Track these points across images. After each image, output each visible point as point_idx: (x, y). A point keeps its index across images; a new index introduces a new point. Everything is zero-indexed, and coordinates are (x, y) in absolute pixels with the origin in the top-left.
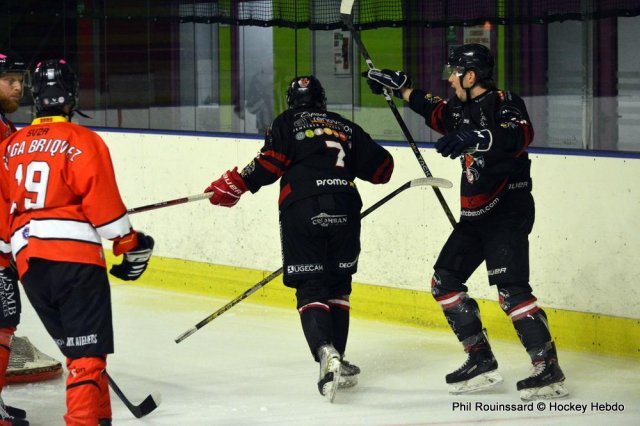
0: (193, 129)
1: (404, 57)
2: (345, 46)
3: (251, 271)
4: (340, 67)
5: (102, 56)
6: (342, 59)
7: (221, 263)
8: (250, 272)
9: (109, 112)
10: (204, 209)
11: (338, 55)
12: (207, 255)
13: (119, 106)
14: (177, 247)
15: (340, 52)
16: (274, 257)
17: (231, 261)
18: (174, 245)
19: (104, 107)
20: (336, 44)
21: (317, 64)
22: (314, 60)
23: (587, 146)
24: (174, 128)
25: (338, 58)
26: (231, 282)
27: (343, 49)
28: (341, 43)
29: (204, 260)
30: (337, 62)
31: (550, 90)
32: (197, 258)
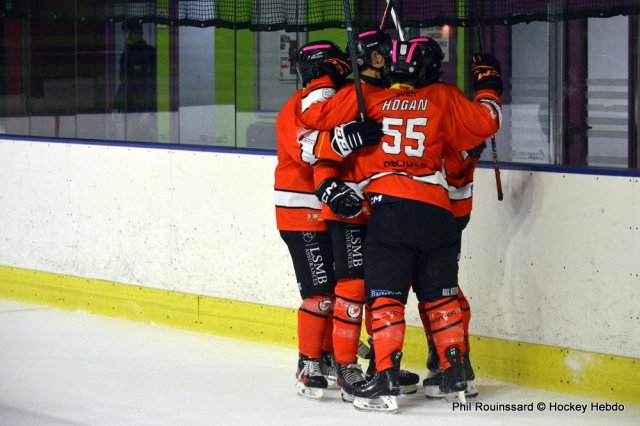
0: (122, 139)
2: (292, 49)
3: (185, 295)
4: (287, 72)
6: (289, 63)
7: (152, 286)
8: (184, 297)
10: (134, 227)
11: (285, 59)
12: (138, 277)
13: (57, 112)
14: (105, 268)
16: (210, 280)
17: (163, 284)
18: (102, 266)
20: (282, 47)
21: (262, 69)
22: (259, 65)
23: (556, 162)
24: (108, 138)
25: (284, 62)
26: (163, 306)
27: (290, 53)
29: (134, 283)
30: (284, 67)
31: (513, 99)
32: (126, 280)
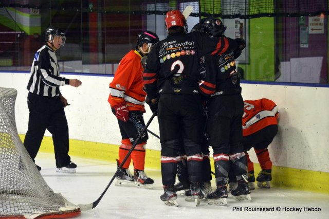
1: (275, 34)
2: (241, 28)
5: (103, 34)
6: (239, 35)
9: (107, 65)
11: (237, 33)
13: (112, 62)
15: (239, 31)
19: (104, 62)
20: (236, 27)
27: (240, 30)
28: (239, 26)
